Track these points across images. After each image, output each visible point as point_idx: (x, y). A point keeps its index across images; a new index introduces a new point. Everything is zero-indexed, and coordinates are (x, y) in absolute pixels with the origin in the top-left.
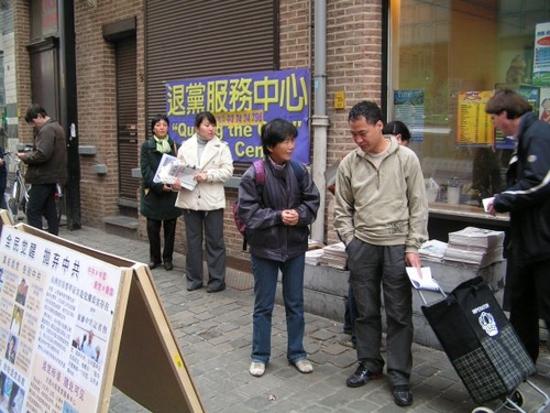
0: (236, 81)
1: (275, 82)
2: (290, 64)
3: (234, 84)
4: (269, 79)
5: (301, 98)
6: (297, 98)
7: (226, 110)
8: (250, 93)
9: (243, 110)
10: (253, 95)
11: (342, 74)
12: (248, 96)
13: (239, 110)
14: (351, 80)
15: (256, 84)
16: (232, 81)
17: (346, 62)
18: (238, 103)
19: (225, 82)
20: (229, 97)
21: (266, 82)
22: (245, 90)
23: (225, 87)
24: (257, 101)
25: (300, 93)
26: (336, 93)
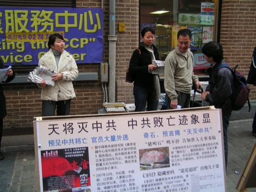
0: (38, 12)
1: (75, 15)
2: (84, 4)
3: (35, 14)
4: (68, 12)
5: (96, 25)
6: (93, 25)
7: (27, 31)
8: (52, 20)
9: (45, 31)
10: (54, 22)
11: (123, 14)
12: (49, 22)
13: (41, 31)
14: (128, 17)
15: (57, 15)
16: (32, 12)
17: (125, 7)
18: (40, 27)
19: (26, 12)
20: (30, 23)
21: (66, 14)
22: (47, 18)
23: (26, 15)
24: (58, 25)
25: (95, 22)
26: (120, 23)
